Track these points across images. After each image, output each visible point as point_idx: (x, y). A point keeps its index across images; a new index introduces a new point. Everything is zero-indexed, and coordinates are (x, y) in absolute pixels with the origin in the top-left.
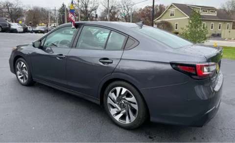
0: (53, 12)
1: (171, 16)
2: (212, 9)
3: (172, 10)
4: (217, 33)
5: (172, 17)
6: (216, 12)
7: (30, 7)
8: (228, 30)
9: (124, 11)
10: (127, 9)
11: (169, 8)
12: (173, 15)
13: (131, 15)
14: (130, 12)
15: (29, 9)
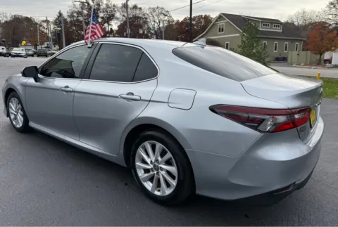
0: (45, 25)
1: (220, 31)
2: (275, 22)
3: (221, 23)
4: (283, 56)
5: (221, 33)
6: (281, 27)
7: (6, 17)
8: (297, 53)
9: (153, 23)
10: (157, 21)
11: (217, 21)
12: (223, 30)
13: (163, 30)
14: (161, 25)
15: (5, 19)
